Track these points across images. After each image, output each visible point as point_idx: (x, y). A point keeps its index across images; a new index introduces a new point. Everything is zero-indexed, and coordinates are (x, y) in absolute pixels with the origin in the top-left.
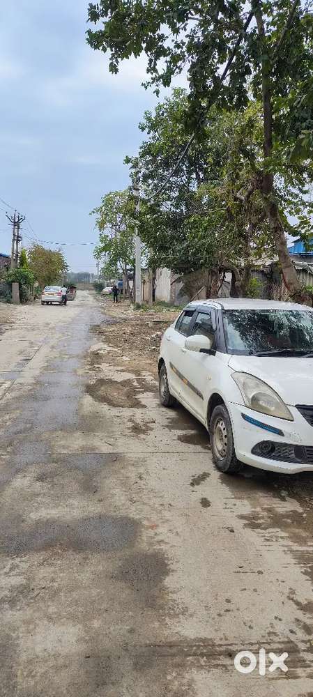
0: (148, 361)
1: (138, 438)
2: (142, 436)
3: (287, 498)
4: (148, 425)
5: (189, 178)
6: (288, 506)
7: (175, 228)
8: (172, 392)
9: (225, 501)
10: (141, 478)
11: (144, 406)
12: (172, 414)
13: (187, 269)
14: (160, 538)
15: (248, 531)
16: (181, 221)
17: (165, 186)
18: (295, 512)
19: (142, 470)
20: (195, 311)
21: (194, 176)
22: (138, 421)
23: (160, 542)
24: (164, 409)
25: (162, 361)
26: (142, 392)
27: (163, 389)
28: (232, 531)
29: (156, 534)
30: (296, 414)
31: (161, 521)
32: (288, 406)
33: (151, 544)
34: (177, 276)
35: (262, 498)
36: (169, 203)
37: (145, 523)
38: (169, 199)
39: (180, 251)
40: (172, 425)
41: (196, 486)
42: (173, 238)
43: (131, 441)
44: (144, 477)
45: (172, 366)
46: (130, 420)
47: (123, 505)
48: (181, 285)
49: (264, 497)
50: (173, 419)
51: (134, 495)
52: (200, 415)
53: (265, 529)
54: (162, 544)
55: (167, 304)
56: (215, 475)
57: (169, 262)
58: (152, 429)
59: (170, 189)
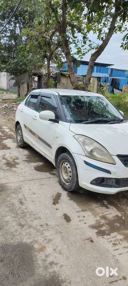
0: (4, 120)
1: (11, 170)
2: (14, 169)
3: (109, 206)
4: (15, 160)
5: (15, 27)
6: (112, 212)
7: (9, 52)
8: (25, 140)
9: (77, 214)
10: (21, 203)
11: (9, 148)
12: (26, 152)
13: (16, 73)
14: (50, 259)
15: (100, 238)
16: (12, 48)
17: (3, 29)
18: (117, 216)
19: (20, 196)
20: (39, 95)
21: (18, 25)
22: (9, 159)
23: (52, 263)
24: (21, 149)
25: (18, 123)
26: (6, 139)
27: (19, 138)
28: (92, 241)
29: (47, 256)
30: (117, 160)
31: (46, 242)
32: (113, 156)
33: (46, 268)
34: (13, 76)
35: (96, 208)
36: (5, 38)
37: (36, 246)
38: (5, 36)
39: (13, 64)
40: (29, 160)
41: (57, 205)
42: (8, 57)
43: (8, 174)
44: (24, 202)
45: (25, 127)
46: (4, 158)
47: (16, 231)
48: (14, 81)
49: (97, 207)
50: (27, 155)
51: (21, 220)
52: (49, 157)
53: (109, 234)
54: (53, 266)
55: (5, 90)
56: (64, 194)
57: (7, 69)
58: (18, 164)
59: (6, 31)
